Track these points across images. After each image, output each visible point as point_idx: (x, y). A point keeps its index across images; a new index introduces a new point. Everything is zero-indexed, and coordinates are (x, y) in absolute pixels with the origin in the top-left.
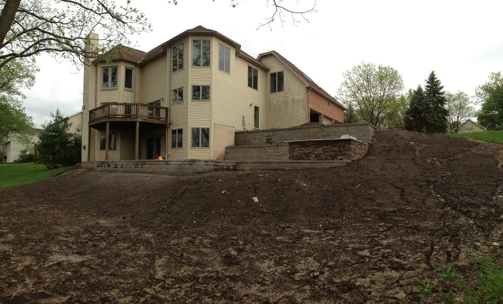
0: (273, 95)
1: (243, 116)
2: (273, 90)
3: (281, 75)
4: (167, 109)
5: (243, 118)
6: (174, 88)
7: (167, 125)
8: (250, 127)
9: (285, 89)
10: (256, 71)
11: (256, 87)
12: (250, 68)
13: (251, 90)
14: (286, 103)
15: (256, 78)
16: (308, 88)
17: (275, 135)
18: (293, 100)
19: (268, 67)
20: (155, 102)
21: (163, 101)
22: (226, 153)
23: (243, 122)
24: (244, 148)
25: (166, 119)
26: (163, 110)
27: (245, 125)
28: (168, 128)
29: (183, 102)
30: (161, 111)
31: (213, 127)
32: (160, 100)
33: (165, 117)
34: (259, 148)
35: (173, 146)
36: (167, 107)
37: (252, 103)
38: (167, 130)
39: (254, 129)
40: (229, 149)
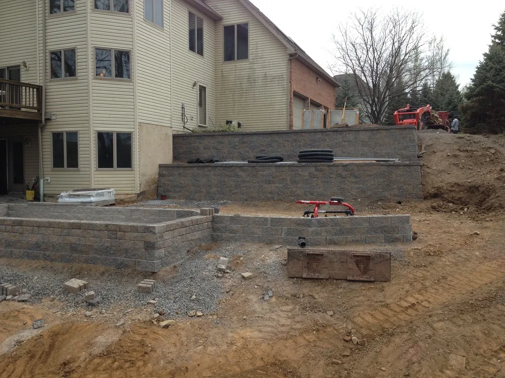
0: (230, 66)
1: (183, 105)
2: (229, 57)
3: (243, 31)
4: (39, 89)
5: (183, 108)
7: (41, 121)
8: (192, 125)
9: (250, 57)
10: (201, 22)
11: (201, 52)
12: (191, 15)
13: (193, 56)
14: (251, 80)
15: (200, 31)
16: (291, 55)
17: (244, 143)
18: (265, 76)
19: (219, 13)
20: (8, 68)
21: (27, 70)
22: (160, 175)
23: (183, 115)
24: (195, 169)
25: (39, 108)
26: (31, 90)
27: (186, 120)
28: (43, 128)
29: (77, 79)
30: (24, 91)
31: (138, 130)
32: (19, 66)
33: (35, 105)
34: (221, 169)
35: (58, 163)
36: (38, 84)
37: (196, 80)
38: (42, 132)
39: (199, 126)
40: (165, 168)
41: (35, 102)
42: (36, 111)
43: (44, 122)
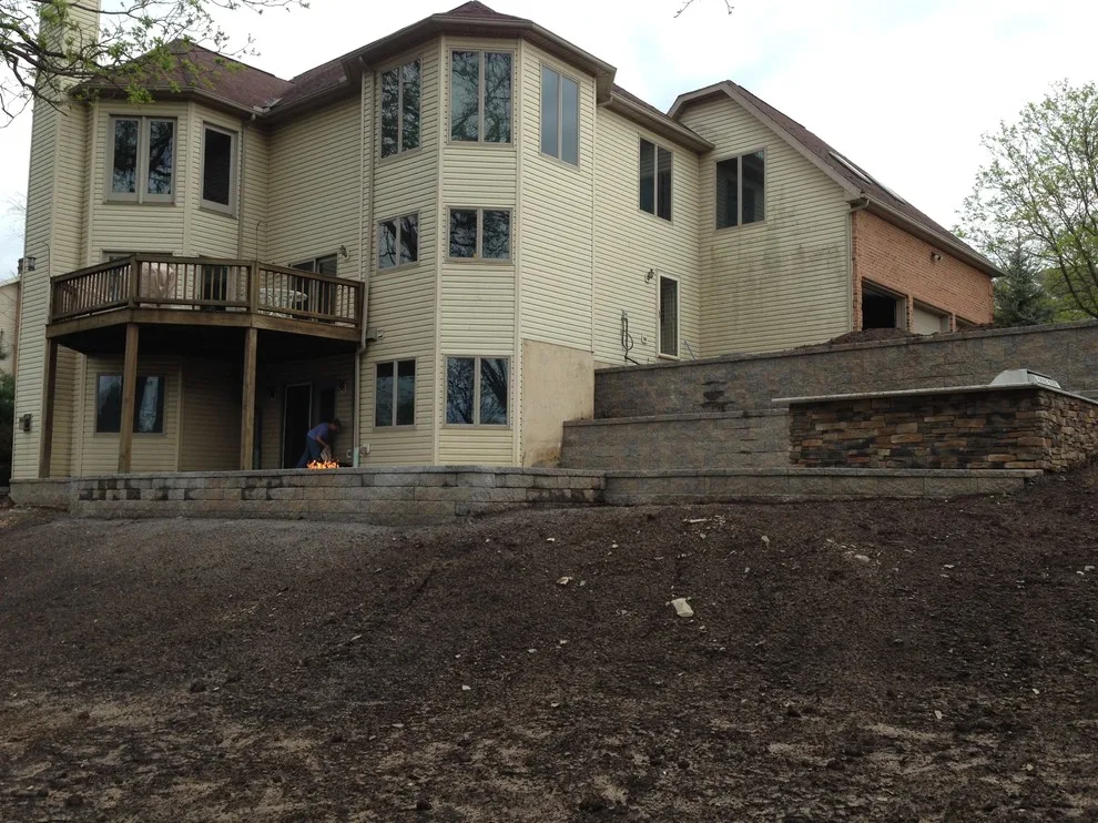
0: (730, 236)
1: (624, 313)
2: (727, 219)
3: (754, 167)
4: (359, 287)
5: (624, 319)
6: (384, 213)
7: (360, 343)
8: (647, 351)
9: (769, 215)
10: (666, 157)
11: (665, 213)
12: (646, 147)
13: (651, 222)
14: (771, 262)
15: (666, 179)
16: (854, 204)
17: (736, 378)
18: (800, 252)
19: (707, 138)
20: (317, 259)
21: (347, 261)
22: (566, 443)
23: (624, 332)
24: (629, 428)
25: (358, 322)
26: (346, 290)
27: (630, 344)
28: (362, 356)
29: (418, 266)
30: (339, 292)
31: (520, 353)
32: (335, 255)
33: (352, 316)
34: (678, 425)
35: (382, 419)
36: (359, 279)
37: (654, 268)
38: (361, 363)
39: (660, 357)
40: (574, 429)
41: (352, 311)
42: (353, 326)
43: (364, 344)
